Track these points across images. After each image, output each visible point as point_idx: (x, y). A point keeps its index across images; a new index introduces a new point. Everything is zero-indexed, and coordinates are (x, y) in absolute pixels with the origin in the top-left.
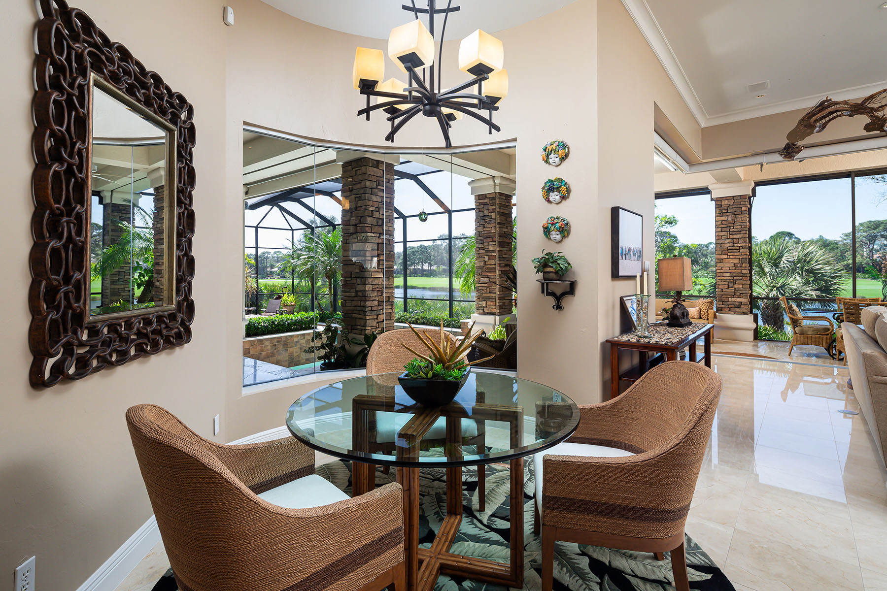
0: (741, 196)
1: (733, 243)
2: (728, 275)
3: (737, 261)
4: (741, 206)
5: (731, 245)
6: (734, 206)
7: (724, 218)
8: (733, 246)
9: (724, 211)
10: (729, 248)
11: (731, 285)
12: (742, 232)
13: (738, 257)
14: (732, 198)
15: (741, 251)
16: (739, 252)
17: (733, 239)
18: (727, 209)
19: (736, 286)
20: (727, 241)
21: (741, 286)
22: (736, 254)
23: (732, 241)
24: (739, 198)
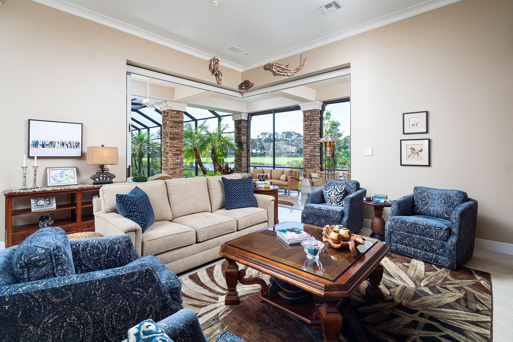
0: (314, 110)
1: (310, 137)
2: (308, 156)
3: (312, 148)
4: (314, 116)
5: (309, 138)
6: (311, 116)
7: (307, 123)
8: (311, 139)
9: (306, 119)
10: (308, 140)
11: (309, 161)
12: (314, 131)
13: (313, 145)
14: (310, 111)
15: (314, 142)
16: (313, 142)
17: (310, 135)
18: (308, 118)
19: (312, 162)
20: (308, 136)
21: (313, 163)
22: (312, 144)
23: (310, 136)
24: (313, 111)
